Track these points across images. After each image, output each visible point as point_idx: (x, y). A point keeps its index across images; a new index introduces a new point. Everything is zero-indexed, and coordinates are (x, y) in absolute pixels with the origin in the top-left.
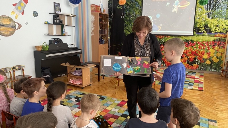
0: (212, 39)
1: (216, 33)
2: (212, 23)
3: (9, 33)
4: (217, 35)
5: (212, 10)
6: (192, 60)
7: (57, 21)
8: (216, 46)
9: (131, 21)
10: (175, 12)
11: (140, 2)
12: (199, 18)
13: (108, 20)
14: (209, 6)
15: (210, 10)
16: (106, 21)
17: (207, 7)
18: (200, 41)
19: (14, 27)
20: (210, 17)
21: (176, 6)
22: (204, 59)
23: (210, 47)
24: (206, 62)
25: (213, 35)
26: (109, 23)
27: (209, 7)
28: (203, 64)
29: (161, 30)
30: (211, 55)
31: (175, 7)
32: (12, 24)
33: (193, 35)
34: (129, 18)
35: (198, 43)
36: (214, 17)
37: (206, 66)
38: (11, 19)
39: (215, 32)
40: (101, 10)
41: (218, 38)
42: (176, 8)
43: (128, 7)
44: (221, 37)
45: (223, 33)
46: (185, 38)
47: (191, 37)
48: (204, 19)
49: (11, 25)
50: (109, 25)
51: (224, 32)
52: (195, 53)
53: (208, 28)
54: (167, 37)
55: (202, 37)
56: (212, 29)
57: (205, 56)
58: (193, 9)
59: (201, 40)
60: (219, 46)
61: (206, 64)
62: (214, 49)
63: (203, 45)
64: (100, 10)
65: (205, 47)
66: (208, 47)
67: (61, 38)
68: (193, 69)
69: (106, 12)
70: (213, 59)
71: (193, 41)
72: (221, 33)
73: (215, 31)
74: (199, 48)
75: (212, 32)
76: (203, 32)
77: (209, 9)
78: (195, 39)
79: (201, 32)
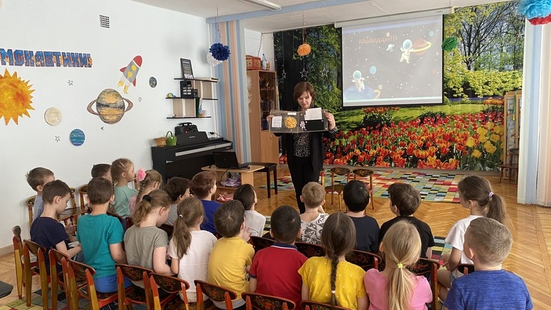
0: (479, 108)
1: (486, 97)
2: (477, 78)
3: (115, 118)
4: (489, 101)
5: (473, 54)
6: (446, 151)
7: (188, 92)
8: (489, 123)
9: (321, 82)
10: (405, 60)
11: (337, 46)
12: (451, 71)
13: (277, 83)
14: (467, 47)
15: (469, 55)
16: (272, 85)
17: (463, 49)
18: (457, 115)
19: (122, 107)
20: (472, 69)
21: (405, 50)
22: (467, 148)
23: (478, 124)
24: (473, 154)
25: (480, 101)
26: (277, 87)
27: (467, 50)
28: (467, 159)
29: (380, 97)
30: (481, 139)
31: (404, 52)
32: (119, 102)
33: (443, 103)
34: (317, 77)
35: (453, 117)
36: (478, 68)
37: (473, 162)
38: (118, 95)
39: (484, 96)
40: (262, 64)
41: (490, 106)
42: (406, 53)
43: (314, 56)
44: (497, 104)
45: (498, 96)
46: (428, 109)
47: (439, 107)
48: (460, 71)
49: (119, 105)
50: (277, 92)
51: (501, 94)
52: (450, 138)
53: (470, 89)
54: (394, 109)
55: (460, 105)
56: (477, 89)
57: (470, 143)
58: (437, 54)
59: (459, 113)
60: (493, 121)
61: (474, 157)
62: (486, 128)
63: (463, 122)
64: (260, 65)
65: (468, 124)
66: (474, 125)
67: (194, 122)
68: (449, 169)
69: (272, 69)
70: (485, 146)
71: (444, 114)
72: (494, 96)
73: (483, 93)
74: (458, 127)
75: (477, 95)
76: (462, 97)
77: (467, 53)
78: (448, 110)
79: (458, 97)
